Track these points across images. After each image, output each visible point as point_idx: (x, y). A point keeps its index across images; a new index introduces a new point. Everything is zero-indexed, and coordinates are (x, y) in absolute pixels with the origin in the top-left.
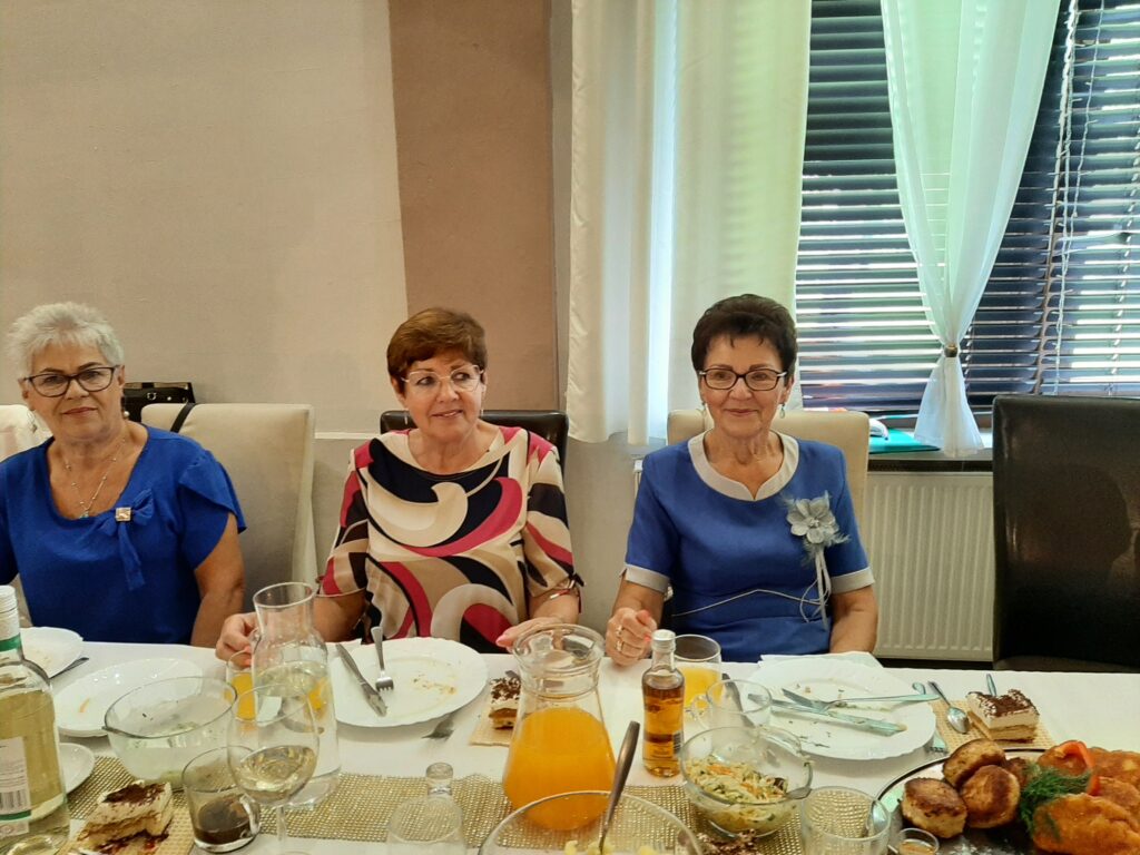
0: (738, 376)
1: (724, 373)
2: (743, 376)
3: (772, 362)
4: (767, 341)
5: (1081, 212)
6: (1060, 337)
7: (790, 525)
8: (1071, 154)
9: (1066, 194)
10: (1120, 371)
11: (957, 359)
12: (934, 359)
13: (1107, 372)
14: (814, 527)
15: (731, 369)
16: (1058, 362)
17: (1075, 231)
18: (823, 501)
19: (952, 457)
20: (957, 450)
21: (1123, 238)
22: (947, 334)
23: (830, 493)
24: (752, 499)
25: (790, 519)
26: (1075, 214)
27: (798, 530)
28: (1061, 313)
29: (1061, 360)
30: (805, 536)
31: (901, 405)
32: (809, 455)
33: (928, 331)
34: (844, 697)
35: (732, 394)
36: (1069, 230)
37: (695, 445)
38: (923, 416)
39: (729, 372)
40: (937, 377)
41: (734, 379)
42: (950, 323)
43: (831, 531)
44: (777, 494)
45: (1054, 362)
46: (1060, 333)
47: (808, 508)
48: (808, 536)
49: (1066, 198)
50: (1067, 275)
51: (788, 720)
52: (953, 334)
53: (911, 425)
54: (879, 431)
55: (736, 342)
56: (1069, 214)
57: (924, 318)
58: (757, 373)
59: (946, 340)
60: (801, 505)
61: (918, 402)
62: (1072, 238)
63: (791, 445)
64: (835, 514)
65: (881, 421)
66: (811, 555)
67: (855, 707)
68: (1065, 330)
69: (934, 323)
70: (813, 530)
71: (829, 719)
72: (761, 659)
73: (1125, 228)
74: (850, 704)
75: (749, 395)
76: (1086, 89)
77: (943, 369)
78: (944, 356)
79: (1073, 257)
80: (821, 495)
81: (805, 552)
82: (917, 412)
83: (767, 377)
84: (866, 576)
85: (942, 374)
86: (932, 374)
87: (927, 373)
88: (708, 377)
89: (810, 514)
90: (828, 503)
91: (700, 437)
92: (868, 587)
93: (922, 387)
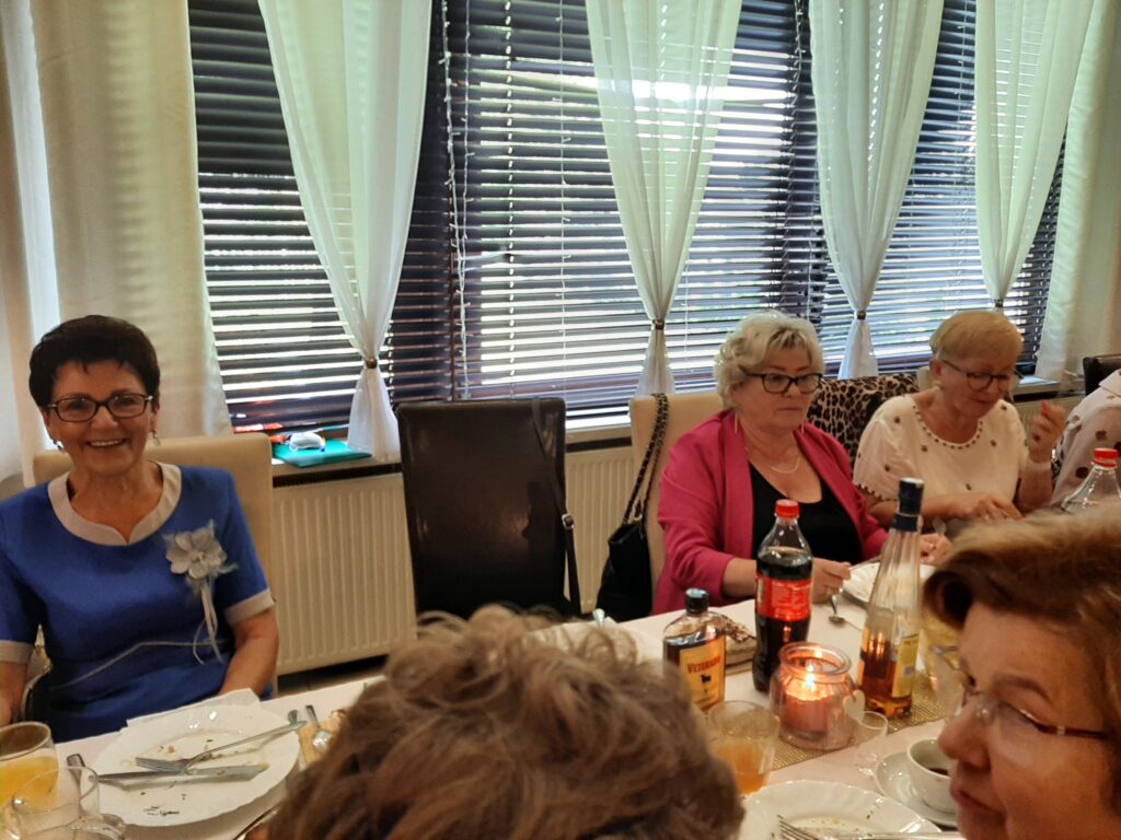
0: (99, 405)
1: (80, 403)
2: (105, 404)
3: (133, 385)
4: (126, 365)
5: (471, 234)
6: (465, 346)
7: (169, 563)
8: (457, 182)
9: (456, 218)
10: (518, 373)
11: (378, 369)
12: (356, 371)
13: (507, 374)
14: (198, 560)
15: (88, 397)
16: (466, 368)
17: (467, 251)
18: (207, 532)
19: (382, 461)
20: (386, 456)
21: (507, 257)
22: (365, 347)
23: (216, 521)
24: (125, 544)
25: (169, 557)
26: (465, 236)
27: (178, 567)
28: (463, 325)
29: (468, 366)
30: (187, 572)
31: (332, 416)
32: (195, 483)
33: (347, 344)
34: (211, 746)
35: (94, 425)
36: (461, 251)
37: (57, 488)
38: (354, 424)
39: (88, 402)
40: (361, 387)
41: (94, 408)
42: (368, 338)
43: (217, 562)
44: (157, 533)
45: (462, 368)
46: (464, 342)
47: (190, 540)
48: (191, 573)
49: (456, 221)
50: (465, 290)
51: (139, 792)
52: (371, 346)
53: (343, 434)
54: (316, 443)
55: (92, 368)
56: (460, 236)
57: (343, 332)
58: (121, 400)
59: (365, 352)
60: (181, 540)
61: (347, 412)
62: (465, 258)
63: (172, 472)
64: (223, 544)
65: (318, 433)
66: (196, 591)
67: (220, 756)
68: (468, 340)
69: (353, 337)
70: (197, 565)
71: (186, 777)
72: (126, 725)
73: (509, 249)
74: (215, 754)
75: (115, 424)
76: (463, 124)
77: (365, 380)
78: (365, 367)
79: (468, 275)
80: (204, 524)
81: (188, 590)
82: (347, 422)
83: (131, 402)
84: (264, 599)
85: (365, 386)
86: (357, 386)
87: (352, 385)
88: (59, 410)
89: (193, 546)
90: (212, 533)
91: (64, 478)
92: (267, 612)
93: (350, 398)
